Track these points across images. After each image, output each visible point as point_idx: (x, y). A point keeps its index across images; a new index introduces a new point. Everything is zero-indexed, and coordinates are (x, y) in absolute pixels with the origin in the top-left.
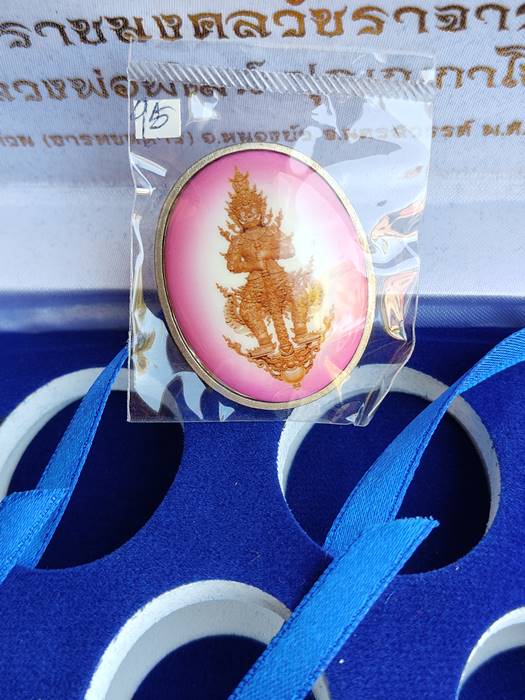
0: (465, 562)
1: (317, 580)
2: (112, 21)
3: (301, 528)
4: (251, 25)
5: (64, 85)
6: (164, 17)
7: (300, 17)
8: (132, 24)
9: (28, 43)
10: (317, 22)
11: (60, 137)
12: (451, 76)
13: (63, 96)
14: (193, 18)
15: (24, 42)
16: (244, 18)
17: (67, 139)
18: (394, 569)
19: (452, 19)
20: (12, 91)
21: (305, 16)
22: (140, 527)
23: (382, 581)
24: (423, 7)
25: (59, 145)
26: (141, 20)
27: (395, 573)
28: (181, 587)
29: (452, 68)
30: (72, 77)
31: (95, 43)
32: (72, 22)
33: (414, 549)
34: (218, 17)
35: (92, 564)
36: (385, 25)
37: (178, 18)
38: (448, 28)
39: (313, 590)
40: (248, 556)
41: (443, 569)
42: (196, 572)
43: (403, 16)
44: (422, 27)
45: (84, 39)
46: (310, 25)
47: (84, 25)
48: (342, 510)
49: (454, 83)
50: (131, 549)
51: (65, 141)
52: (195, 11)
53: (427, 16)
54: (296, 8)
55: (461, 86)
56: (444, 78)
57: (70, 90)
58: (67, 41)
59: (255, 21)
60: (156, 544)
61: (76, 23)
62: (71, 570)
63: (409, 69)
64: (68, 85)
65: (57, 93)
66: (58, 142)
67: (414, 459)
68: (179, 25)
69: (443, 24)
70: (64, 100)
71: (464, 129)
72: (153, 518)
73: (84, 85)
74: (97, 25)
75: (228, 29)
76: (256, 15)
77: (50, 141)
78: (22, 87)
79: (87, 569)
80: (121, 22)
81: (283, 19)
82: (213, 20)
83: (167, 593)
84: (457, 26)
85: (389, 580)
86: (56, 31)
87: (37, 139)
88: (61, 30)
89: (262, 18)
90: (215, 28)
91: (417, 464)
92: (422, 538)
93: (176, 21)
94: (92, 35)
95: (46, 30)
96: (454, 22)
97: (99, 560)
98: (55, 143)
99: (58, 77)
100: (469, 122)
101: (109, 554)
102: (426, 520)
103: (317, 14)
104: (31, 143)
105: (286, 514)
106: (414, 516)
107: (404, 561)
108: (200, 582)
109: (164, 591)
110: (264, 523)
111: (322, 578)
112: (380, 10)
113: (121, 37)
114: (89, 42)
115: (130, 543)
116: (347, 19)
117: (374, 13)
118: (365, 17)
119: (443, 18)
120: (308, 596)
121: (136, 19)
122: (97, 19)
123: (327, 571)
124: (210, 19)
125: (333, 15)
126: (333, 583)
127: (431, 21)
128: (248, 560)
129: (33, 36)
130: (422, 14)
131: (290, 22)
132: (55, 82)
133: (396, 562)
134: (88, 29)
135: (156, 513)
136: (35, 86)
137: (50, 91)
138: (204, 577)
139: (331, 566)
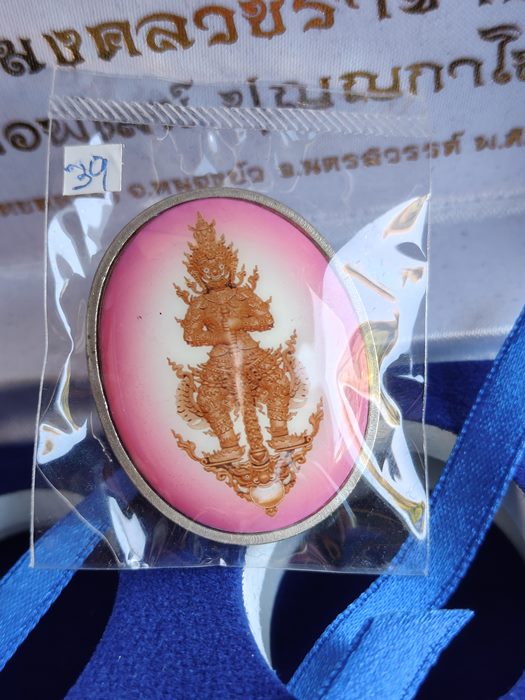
4: (165, 32)
6: (58, 34)
7: (228, 14)
10: (250, 19)
14: (94, 31)
16: (157, 24)
21: (233, 13)
29: (429, 65)
34: (124, 26)
36: (335, 13)
37: (75, 32)
46: (242, 25)
49: (432, 85)
52: (94, 21)
55: (441, 88)
56: (420, 80)
68: (78, 43)
71: (452, 146)
75: (139, 41)
80: (4, 46)
89: (180, 22)
90: (122, 43)
93: (73, 37)
100: (457, 135)
121: (22, 41)
124: (115, 31)
131: (215, 23)
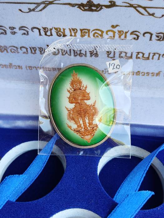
0: (161, 207)
1: (113, 210)
2: (56, 29)
3: (106, 193)
4: (98, 34)
5: (36, 49)
6: (72, 29)
7: (114, 32)
8: (62, 30)
9: (28, 34)
10: (119, 35)
11: (31, 67)
12: (157, 56)
13: (35, 53)
14: (81, 30)
15: (27, 34)
16: (97, 31)
17: (34, 68)
18: (140, 207)
19: (160, 37)
20: (19, 50)
21: (116, 32)
22: (52, 190)
23: (136, 211)
24: (152, 32)
25: (31, 70)
26: (65, 29)
27: (140, 208)
28: (66, 210)
29: (157, 53)
30: (39, 47)
31: (49, 36)
32: (43, 28)
33: (146, 201)
34: (89, 30)
35: (35, 201)
36: (139, 37)
37: (77, 30)
38: (158, 40)
39: (112, 213)
40: (89, 201)
41: (154, 209)
42: (71, 206)
43: (146, 35)
44: (151, 39)
45: (46, 34)
46: (117, 35)
47: (47, 29)
48: (119, 189)
49: (157, 58)
50: (48, 197)
51: (32, 68)
52: (82, 28)
53: (153, 35)
54: (114, 29)
55: (159, 59)
56: (154, 56)
57: (38, 51)
58: (40, 34)
59: (100, 33)
60: (57, 196)
61: (44, 29)
62: (27, 202)
63: (144, 53)
64: (38, 49)
65: (33, 52)
66: (31, 68)
67: (144, 174)
68: (77, 32)
69: (157, 38)
70: (35, 54)
71: (158, 74)
72: (56, 187)
73: (43, 50)
74: (51, 30)
75: (91, 35)
76: (101, 31)
77: (28, 68)
78: (22, 49)
79: (33, 202)
80: (59, 29)
81: (109, 33)
82: (87, 31)
83: (61, 212)
84: (161, 39)
85: (138, 210)
86: (38, 30)
87: (24, 67)
88: (39, 30)
89: (102, 32)
90: (87, 34)
91: (144, 175)
92: (149, 198)
93: (76, 30)
94: (49, 33)
95: (35, 30)
96: (161, 38)
97: (37, 200)
98: (29, 69)
99: (35, 46)
100: (160, 72)
101: (41, 198)
102: (150, 192)
103: (119, 32)
104: (22, 68)
105: (101, 189)
106: (146, 190)
107: (143, 205)
108: (72, 209)
109: (60, 211)
110: (94, 191)
111: (115, 209)
112: (139, 32)
113: (57, 35)
114: (47, 35)
115: (48, 195)
116: (128, 34)
117: (137, 33)
118: (134, 34)
119: (158, 37)
120: (110, 215)
121: (63, 29)
122: (51, 28)
123: (117, 207)
124: (86, 31)
125: (124, 33)
126: (119, 211)
127: (154, 37)
128: (89, 203)
129: (30, 32)
130: (151, 35)
131: (111, 34)
132: (33, 48)
133: (140, 205)
134: (48, 31)
135: (57, 186)
136: (27, 49)
137: (31, 51)
138: (74, 207)
139: (118, 205)
